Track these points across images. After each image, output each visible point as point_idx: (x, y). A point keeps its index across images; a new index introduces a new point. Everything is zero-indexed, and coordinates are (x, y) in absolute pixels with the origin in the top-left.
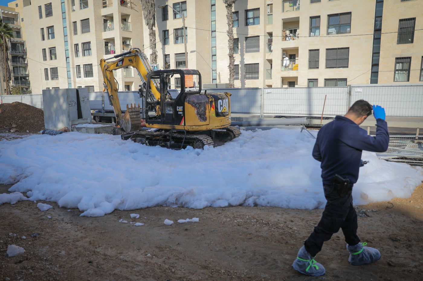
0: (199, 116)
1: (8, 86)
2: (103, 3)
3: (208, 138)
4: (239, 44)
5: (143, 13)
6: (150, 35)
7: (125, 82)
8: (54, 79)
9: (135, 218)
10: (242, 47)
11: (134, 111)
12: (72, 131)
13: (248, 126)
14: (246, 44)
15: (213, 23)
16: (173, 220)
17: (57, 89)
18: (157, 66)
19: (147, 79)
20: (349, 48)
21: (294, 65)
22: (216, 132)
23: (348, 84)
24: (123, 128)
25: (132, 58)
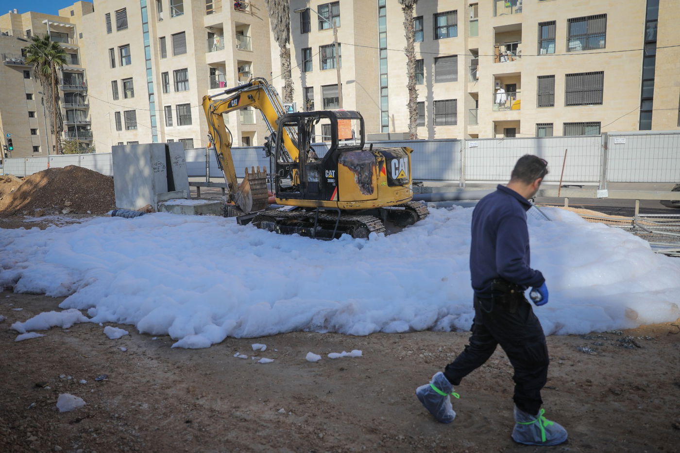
0: (360, 185)
1: (58, 140)
2: (207, 6)
3: (376, 222)
4: (425, 68)
5: (270, 22)
6: (282, 56)
7: (243, 133)
8: (130, 128)
9: (259, 350)
10: (429, 73)
11: (256, 179)
12: (159, 211)
13: (439, 201)
14: (436, 70)
15: (382, 36)
16: (321, 354)
17: (134, 144)
18: (293, 105)
19: (278, 127)
20: (603, 72)
21: (513, 102)
22: (388, 211)
23: (602, 130)
24: (239, 206)
25: (253, 94)
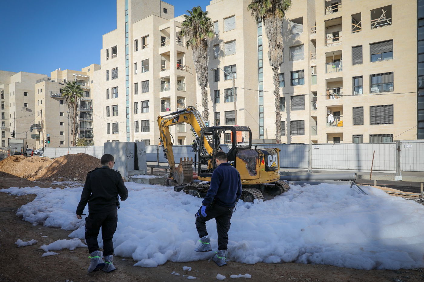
0: (249, 170)
1: (75, 138)
2: (162, 67)
3: (258, 192)
4: (285, 102)
5: (197, 75)
6: (202, 94)
7: (179, 137)
8: (115, 132)
9: (187, 270)
10: (288, 105)
11: (186, 164)
12: (129, 181)
13: (296, 181)
14: (292, 103)
15: (261, 84)
16: (225, 275)
17: (117, 142)
18: (208, 122)
19: (201, 135)
20: (393, 105)
21: (338, 122)
22: (265, 186)
23: (394, 139)
24: (176, 180)
25: (187, 115)
